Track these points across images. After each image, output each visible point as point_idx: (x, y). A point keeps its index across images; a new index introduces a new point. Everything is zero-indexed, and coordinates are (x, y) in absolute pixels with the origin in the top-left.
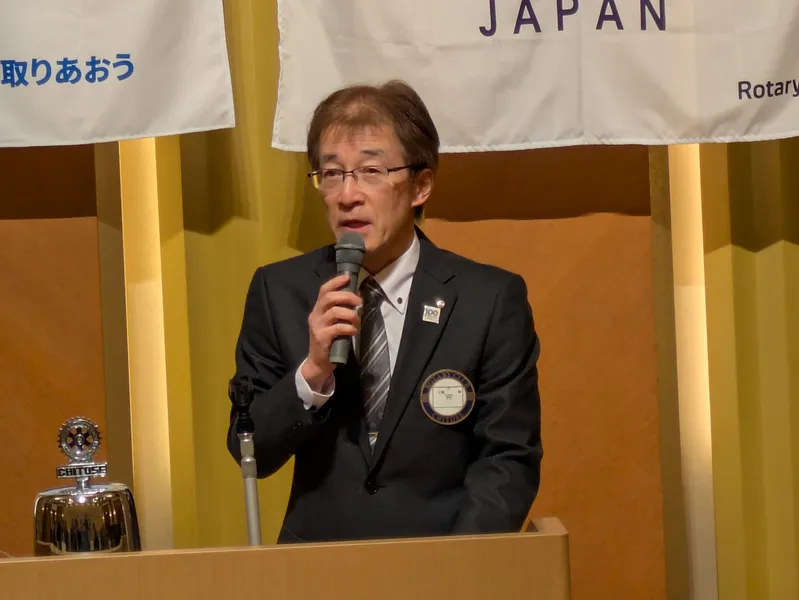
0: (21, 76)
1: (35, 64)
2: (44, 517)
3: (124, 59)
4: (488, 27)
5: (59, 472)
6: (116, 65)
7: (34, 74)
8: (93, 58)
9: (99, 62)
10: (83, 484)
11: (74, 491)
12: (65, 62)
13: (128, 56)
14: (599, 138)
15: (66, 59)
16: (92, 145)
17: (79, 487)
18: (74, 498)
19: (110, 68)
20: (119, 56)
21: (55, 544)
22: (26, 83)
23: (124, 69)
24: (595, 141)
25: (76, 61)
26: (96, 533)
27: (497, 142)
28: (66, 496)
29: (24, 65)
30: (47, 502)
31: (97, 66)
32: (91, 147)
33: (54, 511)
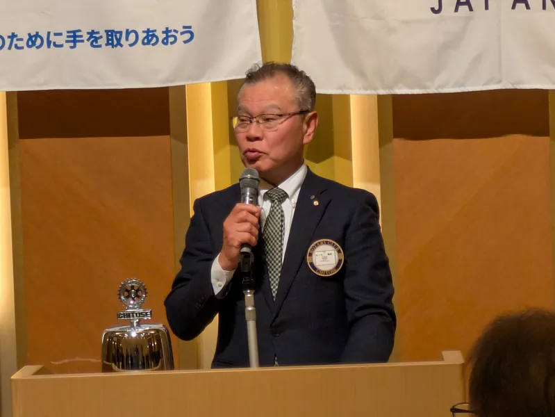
0: (119, 40)
1: (128, 33)
2: (108, 346)
3: (188, 30)
4: (437, 8)
5: (119, 316)
6: (182, 33)
7: (127, 39)
8: (167, 28)
9: (171, 31)
10: (135, 324)
11: (128, 328)
12: (148, 31)
13: (190, 27)
14: (512, 84)
15: (148, 29)
16: (167, 88)
17: (132, 326)
18: (129, 334)
19: (178, 35)
20: (184, 27)
21: (116, 364)
22: (121, 46)
23: (187, 36)
24: (510, 87)
25: (155, 31)
26: (143, 357)
27: (442, 87)
28: (123, 332)
29: (120, 33)
30: (111, 336)
31: (169, 34)
32: (166, 89)
33: (115, 342)
